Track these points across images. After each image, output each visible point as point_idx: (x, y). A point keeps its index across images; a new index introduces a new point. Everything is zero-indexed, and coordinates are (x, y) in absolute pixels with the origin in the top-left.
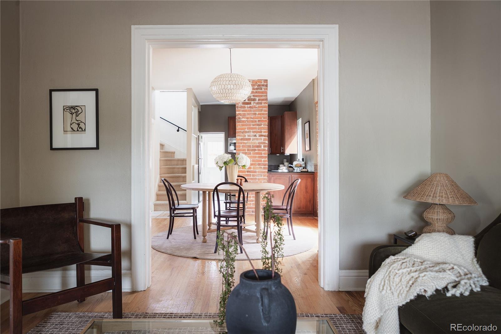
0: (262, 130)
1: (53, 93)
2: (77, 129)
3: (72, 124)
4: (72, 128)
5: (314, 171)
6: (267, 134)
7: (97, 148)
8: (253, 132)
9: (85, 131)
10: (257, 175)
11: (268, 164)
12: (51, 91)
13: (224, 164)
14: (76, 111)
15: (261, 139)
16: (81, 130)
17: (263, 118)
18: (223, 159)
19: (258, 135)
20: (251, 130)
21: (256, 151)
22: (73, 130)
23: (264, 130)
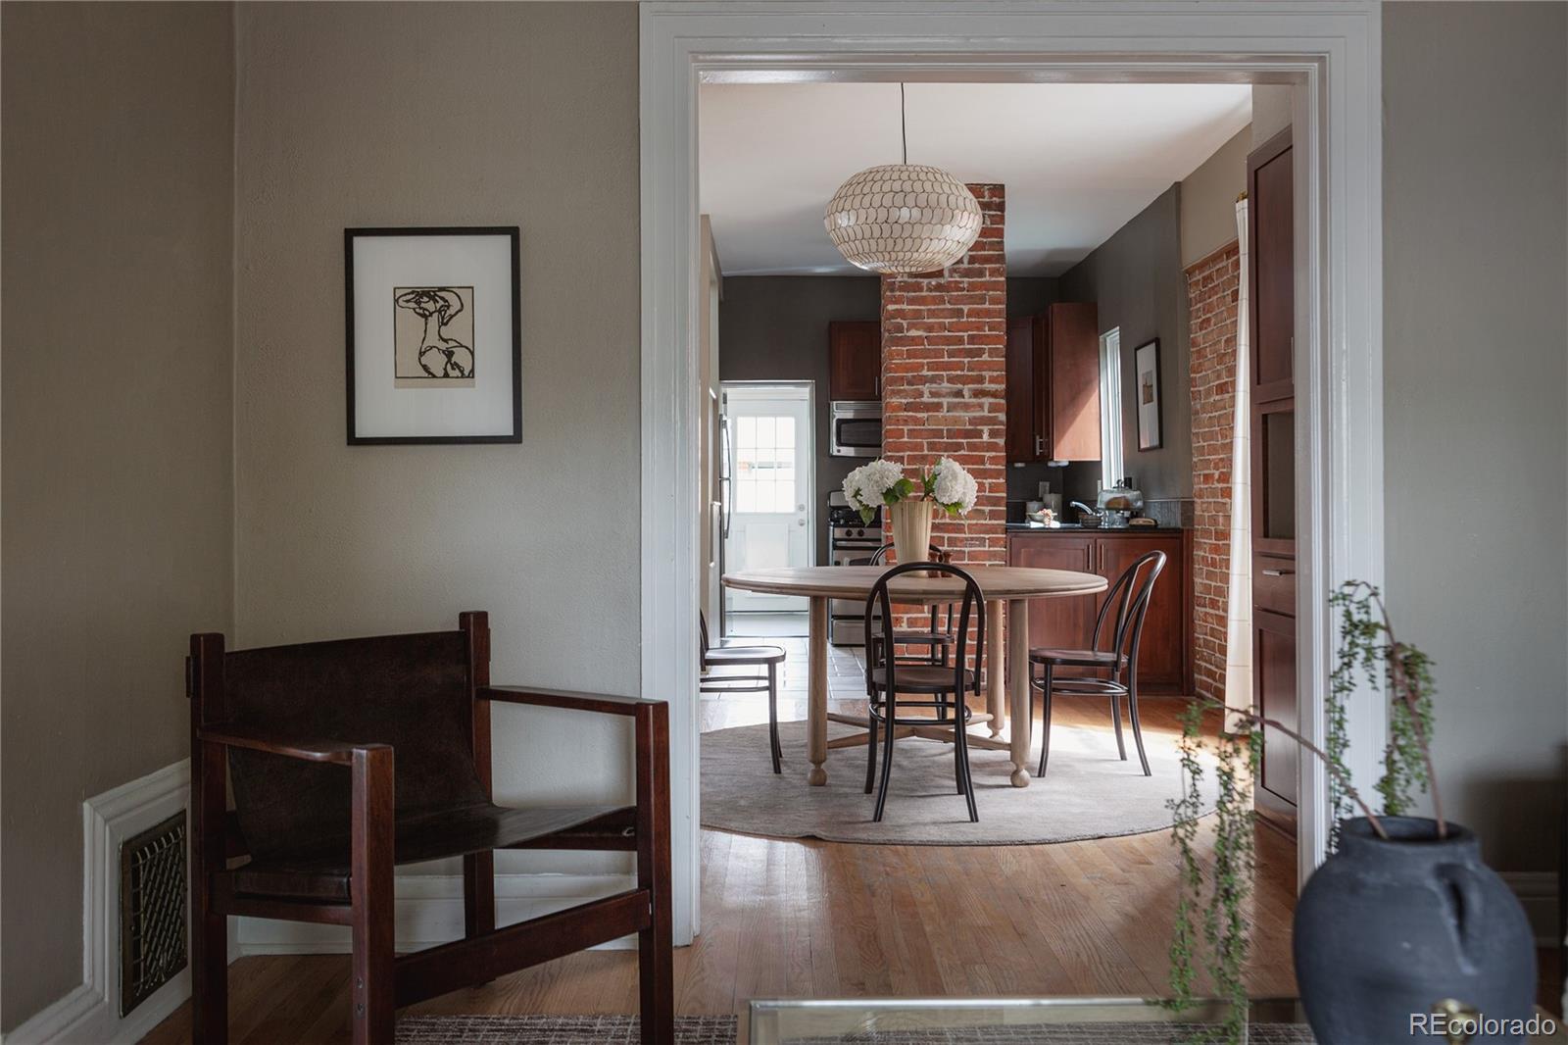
0: (984, 373)
1: (359, 242)
2: (445, 369)
3: (425, 352)
4: (425, 368)
5: (1179, 525)
6: (1004, 386)
7: (516, 438)
8: (951, 380)
9: (473, 377)
10: (967, 539)
11: (1008, 498)
12: (350, 234)
13: (885, 499)
14: (438, 306)
15: (981, 406)
16: (457, 373)
17: (987, 328)
18: (882, 478)
19: (969, 389)
20: (944, 373)
21: (962, 452)
22: (430, 373)
23: (990, 373)
